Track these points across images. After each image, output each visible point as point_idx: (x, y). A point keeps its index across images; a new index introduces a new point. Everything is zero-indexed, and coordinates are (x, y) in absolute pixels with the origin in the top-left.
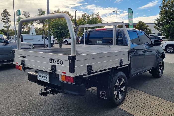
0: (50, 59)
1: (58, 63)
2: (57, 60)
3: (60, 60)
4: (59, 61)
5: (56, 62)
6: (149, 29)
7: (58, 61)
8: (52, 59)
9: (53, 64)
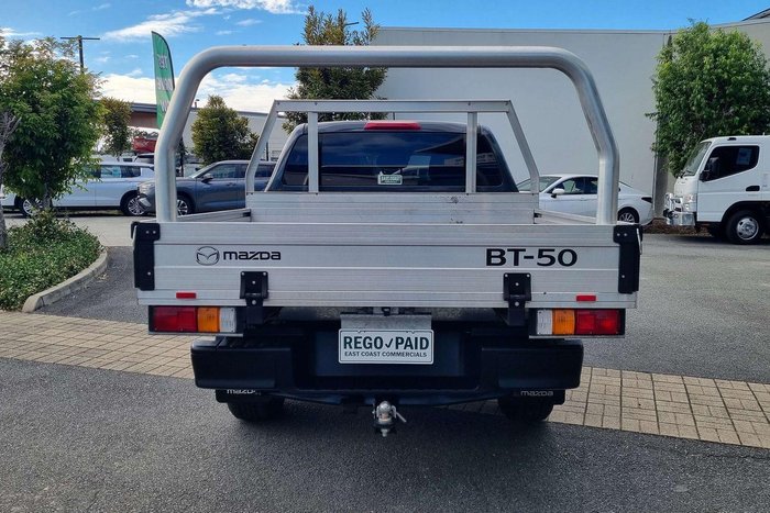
0: (489, 251)
1: (548, 260)
2: (541, 251)
3: (558, 251)
4: (555, 255)
5: (532, 257)
6: (252, 136)
7: (544, 253)
8: (505, 249)
9: (509, 268)
